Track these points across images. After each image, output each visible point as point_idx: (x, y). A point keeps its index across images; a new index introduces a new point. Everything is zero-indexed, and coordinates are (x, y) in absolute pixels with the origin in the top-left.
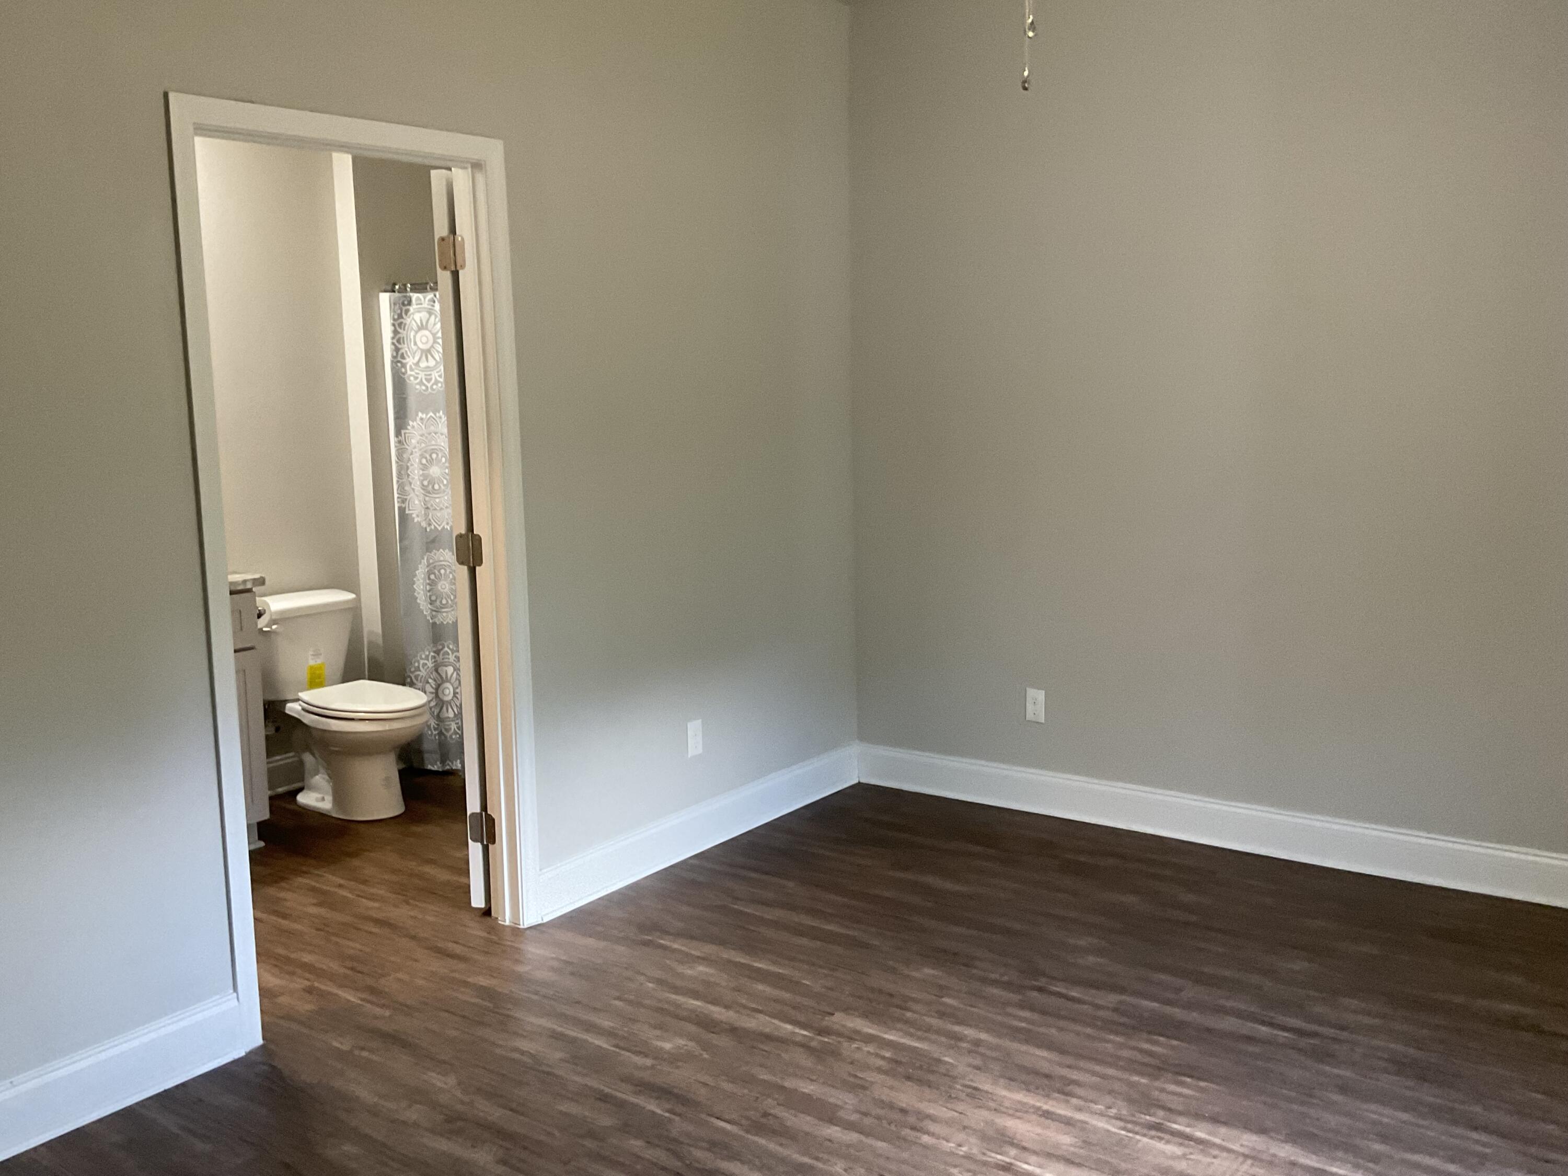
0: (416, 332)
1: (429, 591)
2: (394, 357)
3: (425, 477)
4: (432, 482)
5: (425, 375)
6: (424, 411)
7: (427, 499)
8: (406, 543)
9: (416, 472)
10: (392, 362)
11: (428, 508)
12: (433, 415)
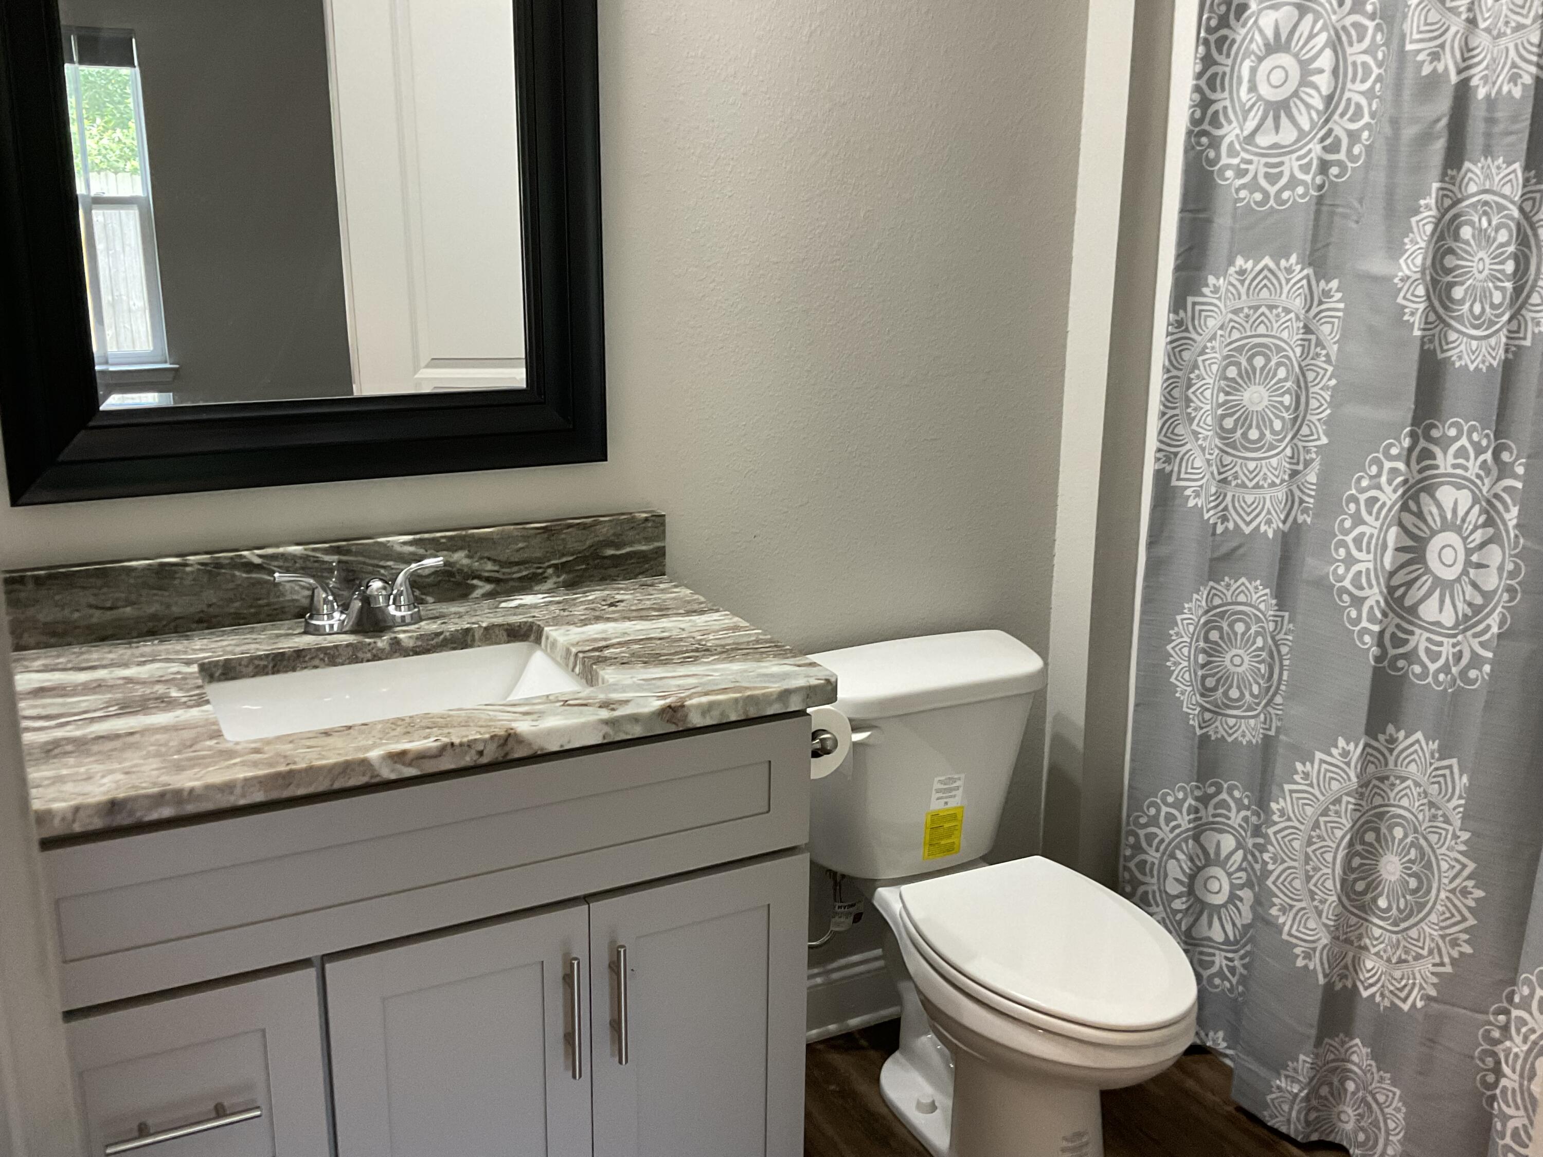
0: (1260, 59)
1: (1203, 666)
2: (1195, 122)
3: (1229, 409)
4: (1244, 421)
5: (1267, 165)
6: (1252, 252)
7: (1227, 460)
8: (1162, 551)
9: (1208, 394)
10: (1189, 133)
11: (1224, 481)
12: (1272, 265)
